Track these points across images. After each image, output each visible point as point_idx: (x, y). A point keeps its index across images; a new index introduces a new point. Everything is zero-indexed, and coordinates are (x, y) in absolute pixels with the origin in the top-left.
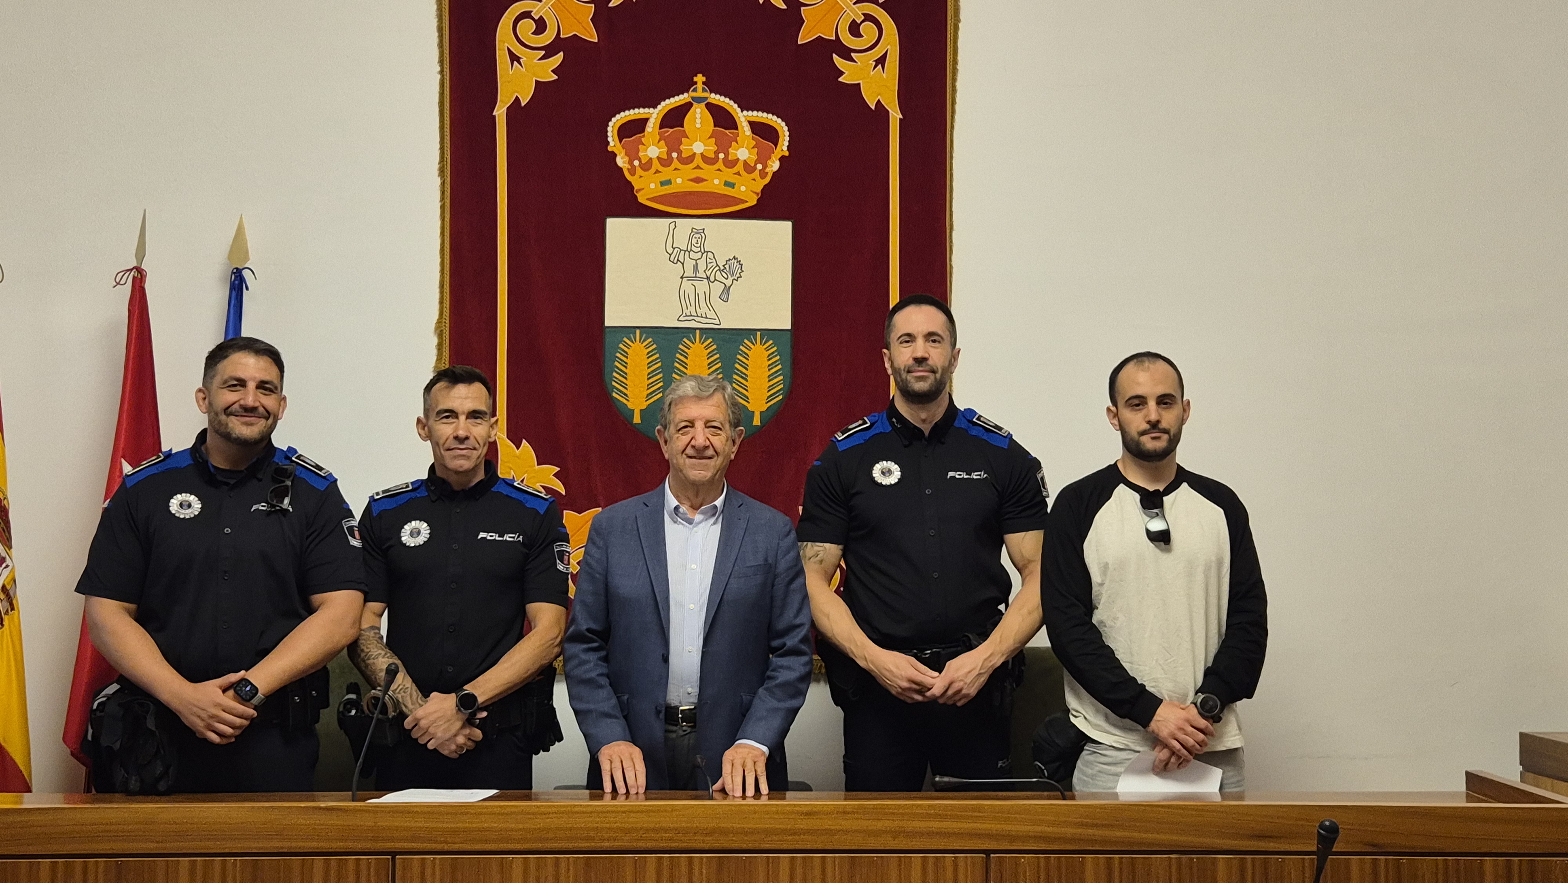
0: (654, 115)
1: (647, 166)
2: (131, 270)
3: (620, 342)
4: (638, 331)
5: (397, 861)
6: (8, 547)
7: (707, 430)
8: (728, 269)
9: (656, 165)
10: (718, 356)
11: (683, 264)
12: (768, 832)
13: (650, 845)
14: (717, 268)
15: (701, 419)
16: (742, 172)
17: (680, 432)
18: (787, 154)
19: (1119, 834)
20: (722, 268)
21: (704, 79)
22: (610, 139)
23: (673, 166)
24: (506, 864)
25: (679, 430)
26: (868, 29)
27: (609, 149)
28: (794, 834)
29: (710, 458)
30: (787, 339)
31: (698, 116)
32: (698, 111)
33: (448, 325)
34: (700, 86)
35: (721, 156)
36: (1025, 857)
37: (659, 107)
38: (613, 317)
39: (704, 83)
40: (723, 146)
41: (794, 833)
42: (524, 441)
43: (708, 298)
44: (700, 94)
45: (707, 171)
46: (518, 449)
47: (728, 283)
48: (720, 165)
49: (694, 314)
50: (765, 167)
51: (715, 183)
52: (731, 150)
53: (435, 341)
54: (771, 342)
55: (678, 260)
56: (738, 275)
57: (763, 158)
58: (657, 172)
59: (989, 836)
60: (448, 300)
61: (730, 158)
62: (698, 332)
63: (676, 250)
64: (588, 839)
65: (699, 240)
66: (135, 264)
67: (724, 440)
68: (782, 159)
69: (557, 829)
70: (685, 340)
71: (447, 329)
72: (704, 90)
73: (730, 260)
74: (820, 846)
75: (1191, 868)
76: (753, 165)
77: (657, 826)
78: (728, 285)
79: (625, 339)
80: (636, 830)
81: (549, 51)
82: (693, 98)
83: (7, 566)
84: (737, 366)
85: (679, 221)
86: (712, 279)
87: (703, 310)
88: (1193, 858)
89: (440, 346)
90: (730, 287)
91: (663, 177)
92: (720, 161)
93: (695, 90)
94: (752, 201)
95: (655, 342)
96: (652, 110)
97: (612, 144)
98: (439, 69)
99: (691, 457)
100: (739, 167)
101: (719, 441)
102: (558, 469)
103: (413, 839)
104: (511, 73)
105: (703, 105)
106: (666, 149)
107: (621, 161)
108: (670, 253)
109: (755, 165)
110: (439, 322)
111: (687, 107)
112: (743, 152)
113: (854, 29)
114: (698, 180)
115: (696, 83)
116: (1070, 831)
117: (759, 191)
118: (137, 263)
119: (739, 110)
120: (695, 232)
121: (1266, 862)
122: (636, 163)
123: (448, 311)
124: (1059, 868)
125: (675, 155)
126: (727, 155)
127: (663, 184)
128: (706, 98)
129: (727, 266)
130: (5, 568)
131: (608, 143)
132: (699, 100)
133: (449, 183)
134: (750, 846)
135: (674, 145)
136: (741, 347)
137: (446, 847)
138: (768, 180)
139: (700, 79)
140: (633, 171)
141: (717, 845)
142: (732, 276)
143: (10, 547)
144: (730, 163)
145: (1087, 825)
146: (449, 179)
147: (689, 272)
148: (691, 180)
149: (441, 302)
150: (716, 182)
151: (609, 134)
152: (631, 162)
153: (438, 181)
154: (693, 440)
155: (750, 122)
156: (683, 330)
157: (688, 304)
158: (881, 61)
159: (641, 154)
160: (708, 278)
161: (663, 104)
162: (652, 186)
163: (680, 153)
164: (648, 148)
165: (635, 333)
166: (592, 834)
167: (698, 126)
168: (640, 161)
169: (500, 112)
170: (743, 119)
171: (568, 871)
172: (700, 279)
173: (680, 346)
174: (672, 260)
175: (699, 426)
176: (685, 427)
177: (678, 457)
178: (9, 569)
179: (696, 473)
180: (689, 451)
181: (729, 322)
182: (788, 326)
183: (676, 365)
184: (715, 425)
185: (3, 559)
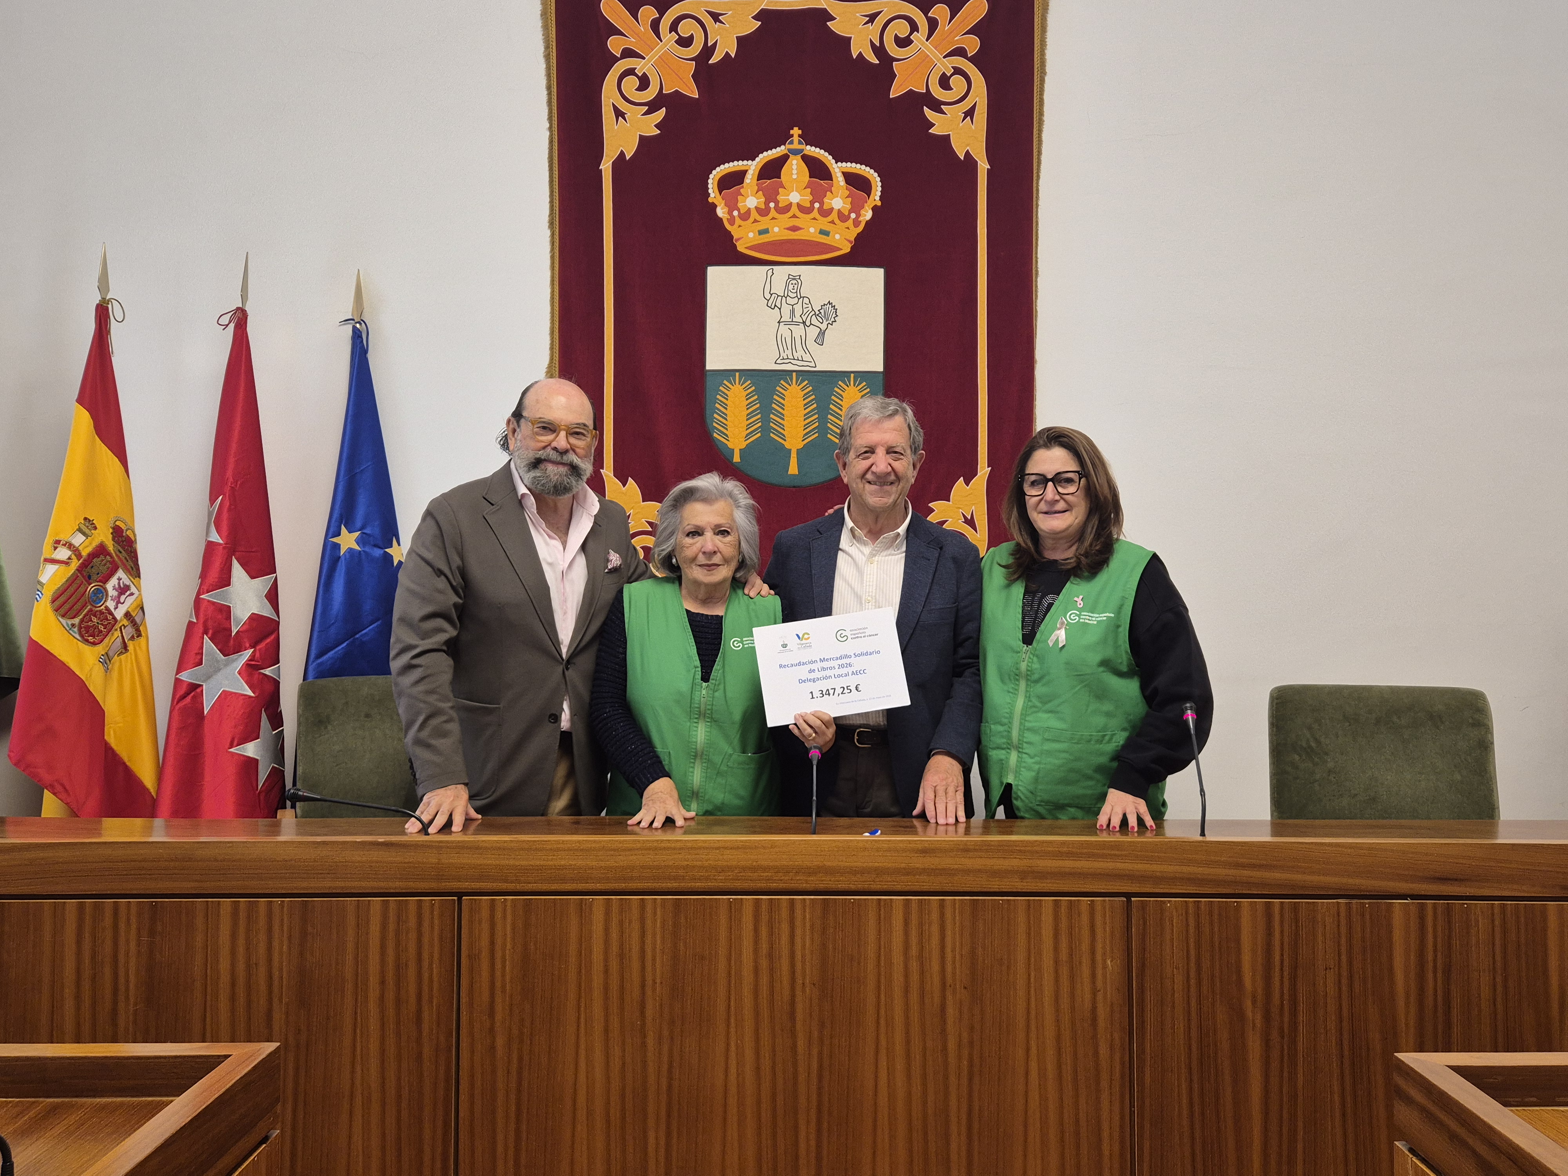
0: (753, 167)
1: (745, 216)
3: (721, 385)
4: (737, 374)
5: (463, 903)
7: (888, 456)
8: (823, 314)
9: (754, 215)
10: (813, 397)
11: (780, 309)
12: (880, 872)
13: (746, 885)
14: (813, 313)
15: (883, 445)
16: (837, 221)
17: (860, 457)
18: (879, 204)
19: (1277, 875)
20: (817, 313)
21: (800, 132)
22: (710, 191)
23: (771, 216)
24: (585, 905)
25: (859, 455)
26: (957, 82)
27: (710, 200)
28: (908, 874)
29: (892, 483)
30: (880, 380)
31: (794, 167)
32: (795, 162)
33: (557, 370)
34: (796, 139)
35: (817, 205)
36: (1171, 901)
37: (757, 159)
38: (713, 362)
39: (799, 136)
40: (818, 196)
41: (908, 872)
42: (630, 478)
43: (804, 343)
44: (796, 146)
45: (803, 220)
46: (624, 486)
47: (823, 327)
48: (815, 213)
49: (791, 357)
50: (858, 215)
51: (810, 231)
52: (825, 200)
54: (864, 383)
55: (775, 306)
56: (833, 319)
57: (856, 208)
58: (755, 221)
59: (1130, 877)
60: (558, 345)
61: (825, 207)
62: (794, 374)
63: (773, 295)
64: (675, 878)
65: (796, 286)
67: (905, 466)
68: (875, 209)
69: (643, 867)
70: (782, 382)
72: (800, 143)
73: (824, 305)
74: (938, 888)
75: (1363, 915)
76: (847, 214)
77: (755, 863)
78: (823, 329)
79: (725, 382)
80: (730, 868)
81: (652, 107)
82: (789, 150)
83: (132, 594)
84: (831, 406)
85: (775, 268)
86: (808, 323)
87: (800, 353)
88: (1366, 903)
90: (825, 331)
91: (762, 227)
92: (816, 211)
93: (792, 143)
94: (846, 249)
95: (753, 384)
96: (750, 162)
97: (712, 195)
98: (548, 125)
99: (871, 483)
100: (834, 216)
103: (481, 878)
104: (616, 128)
105: (799, 157)
106: (763, 200)
107: (721, 212)
108: (768, 298)
109: (849, 214)
111: (784, 159)
112: (838, 201)
113: (944, 82)
114: (794, 229)
115: (792, 136)
116: (1222, 872)
117: (853, 239)
119: (834, 161)
120: (791, 278)
121: (1448, 908)
122: (735, 213)
123: (558, 356)
124: (1211, 914)
125: (772, 205)
126: (822, 204)
127: (761, 232)
128: (802, 150)
129: (822, 311)
131: (709, 195)
132: (795, 152)
133: (557, 234)
134: (860, 887)
135: (771, 196)
136: (836, 389)
137: (519, 887)
138: (860, 228)
139: (796, 132)
140: (732, 221)
141: (821, 886)
142: (827, 320)
144: (825, 213)
145: (1243, 866)
146: (557, 230)
147: (786, 317)
148: (788, 229)
149: (552, 349)
150: (812, 230)
151: (710, 186)
152: (730, 213)
153: (548, 233)
155: (843, 173)
156: (781, 373)
157: (785, 348)
158: (970, 113)
159: (740, 205)
160: (804, 323)
161: (761, 156)
162: (751, 235)
163: (777, 203)
164: (746, 198)
165: (735, 375)
166: (681, 872)
167: (795, 177)
168: (739, 212)
169: (606, 167)
170: (837, 170)
171: (655, 913)
172: (797, 324)
173: (778, 388)
174: (769, 305)
175: (881, 452)
176: (866, 452)
177: (859, 480)
178: (134, 597)
179: (873, 497)
180: (869, 476)
181: (823, 365)
182: (880, 368)
183: (774, 406)
184: (897, 450)
185: (127, 588)
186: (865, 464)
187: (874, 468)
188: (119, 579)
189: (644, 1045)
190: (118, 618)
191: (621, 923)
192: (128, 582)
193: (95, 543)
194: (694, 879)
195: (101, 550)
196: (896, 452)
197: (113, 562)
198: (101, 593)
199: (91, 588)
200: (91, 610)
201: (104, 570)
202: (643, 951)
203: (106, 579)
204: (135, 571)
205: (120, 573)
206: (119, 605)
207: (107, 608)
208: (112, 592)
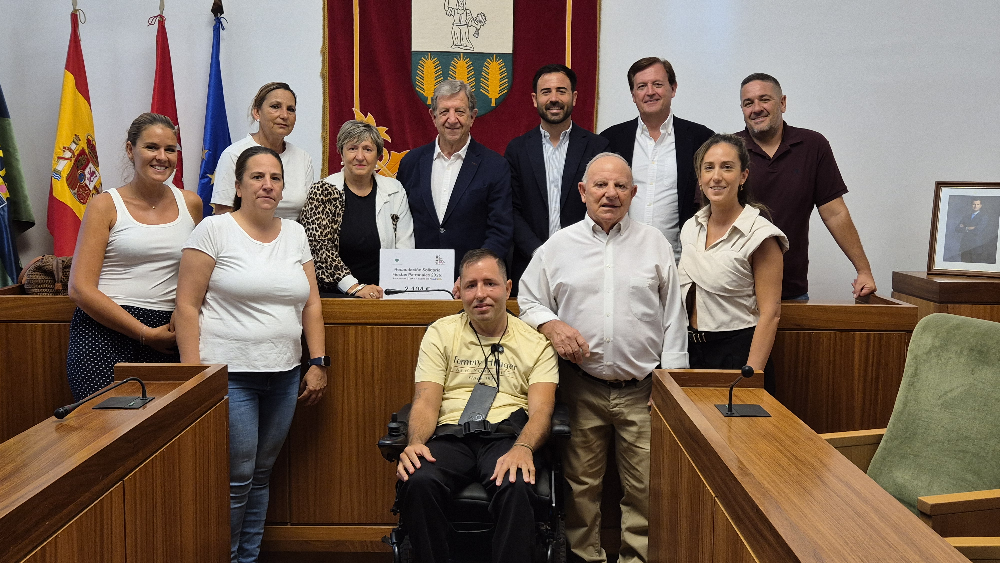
2: (157, 17)
3: (420, 60)
4: (430, 54)
6: (96, 166)
7: (456, 114)
8: (478, 20)
10: (472, 68)
11: (454, 16)
14: (472, 19)
15: (453, 108)
17: (442, 114)
20: (475, 19)
24: (347, 330)
25: (441, 113)
29: (458, 128)
30: (510, 58)
33: (327, 50)
38: (415, 47)
42: (369, 113)
43: (467, 36)
46: (366, 118)
47: (478, 27)
49: (460, 44)
53: (321, 59)
54: (502, 60)
55: (451, 14)
56: (484, 23)
60: (327, 36)
62: (462, 54)
63: (450, 8)
64: (388, 318)
65: (463, 3)
66: (159, 14)
67: (466, 119)
70: (455, 59)
71: (327, 52)
73: (479, 14)
79: (423, 58)
83: (96, 176)
84: (483, 73)
86: (470, 25)
87: (465, 42)
89: (324, 61)
90: (479, 30)
95: (438, 59)
99: (448, 128)
101: (462, 119)
102: (388, 129)
108: (447, 10)
110: (323, 48)
118: (161, 12)
123: (327, 41)
129: (478, 18)
130: (95, 177)
136: (485, 63)
142: (481, 23)
143: (98, 167)
147: (457, 21)
149: (324, 37)
154: (449, 120)
156: (454, 54)
157: (457, 39)
160: (467, 25)
165: (428, 55)
166: (390, 315)
171: (378, 334)
172: (463, 25)
173: (452, 62)
174: (448, 14)
175: (452, 111)
176: (445, 112)
177: (442, 127)
178: (98, 178)
179: (451, 137)
180: (447, 125)
181: (479, 49)
182: (511, 51)
183: (450, 72)
184: (461, 110)
185: (94, 173)
186: (445, 118)
187: (449, 121)
188: (90, 168)
189: (374, 391)
190: (91, 189)
191: (363, 338)
192: (94, 170)
193: (81, 148)
194: (396, 318)
195: (83, 152)
196: (460, 112)
197: (88, 159)
198: (83, 175)
199: (79, 173)
200: (80, 186)
201: (84, 163)
202: (373, 350)
203: (84, 169)
204: (96, 164)
205: (91, 165)
206: (91, 182)
207: (86, 184)
208: (88, 176)
